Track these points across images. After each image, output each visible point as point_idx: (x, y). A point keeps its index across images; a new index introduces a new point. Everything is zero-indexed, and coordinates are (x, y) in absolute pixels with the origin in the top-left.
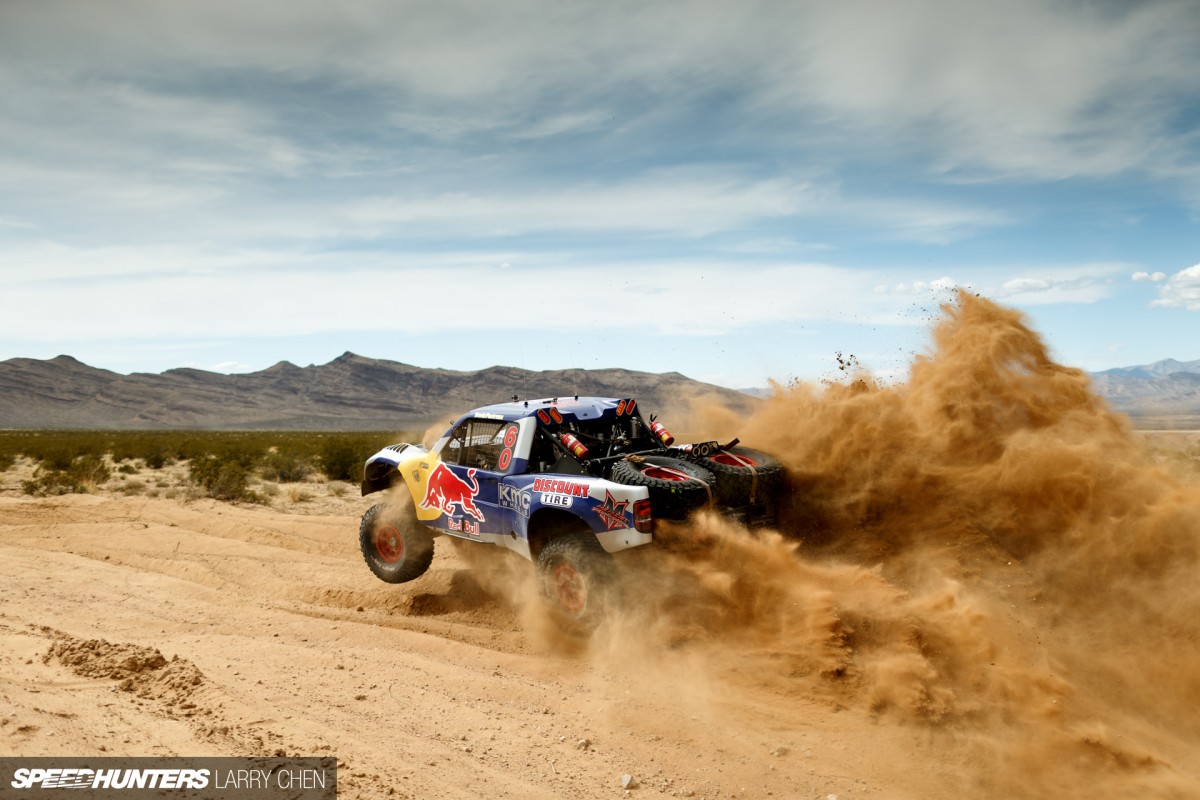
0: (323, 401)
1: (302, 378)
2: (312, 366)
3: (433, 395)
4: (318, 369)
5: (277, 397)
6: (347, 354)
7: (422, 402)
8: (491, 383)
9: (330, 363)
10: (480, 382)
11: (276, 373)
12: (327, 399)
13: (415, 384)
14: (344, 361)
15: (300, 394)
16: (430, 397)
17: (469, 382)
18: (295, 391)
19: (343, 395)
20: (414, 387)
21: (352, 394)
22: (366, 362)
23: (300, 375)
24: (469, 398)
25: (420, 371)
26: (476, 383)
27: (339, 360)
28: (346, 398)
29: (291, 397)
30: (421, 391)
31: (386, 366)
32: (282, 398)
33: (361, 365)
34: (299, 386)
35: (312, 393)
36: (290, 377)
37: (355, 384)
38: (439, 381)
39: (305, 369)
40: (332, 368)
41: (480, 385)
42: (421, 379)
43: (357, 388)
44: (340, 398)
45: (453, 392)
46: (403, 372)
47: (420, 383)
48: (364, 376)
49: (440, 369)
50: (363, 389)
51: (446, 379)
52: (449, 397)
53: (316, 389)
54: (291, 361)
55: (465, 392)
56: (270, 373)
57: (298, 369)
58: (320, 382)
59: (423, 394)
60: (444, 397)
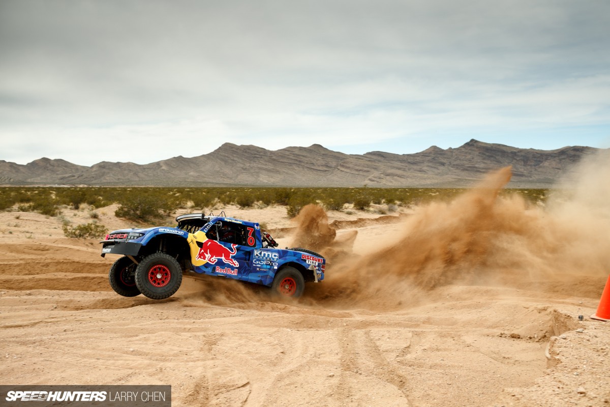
0: (467, 170)
1: (445, 156)
2: (450, 148)
3: (531, 165)
4: (454, 151)
5: (435, 168)
6: (472, 140)
7: (525, 170)
8: (571, 157)
9: (461, 147)
10: (563, 157)
11: (430, 153)
12: (469, 168)
13: (518, 159)
14: (472, 145)
15: (446, 166)
16: (529, 167)
17: (555, 157)
18: (443, 164)
19: (477, 166)
20: (517, 161)
21: (482, 165)
22: (485, 145)
23: (444, 154)
24: (557, 167)
25: (521, 151)
26: (561, 158)
27: (467, 144)
28: (479, 168)
29: (442, 168)
30: (523, 163)
31: (498, 147)
32: (438, 169)
33: (484, 147)
34: (444, 161)
35: (454, 165)
36: (439, 156)
37: (484, 159)
38: (534, 156)
39: (447, 150)
40: (463, 150)
41: (564, 159)
42: (522, 156)
43: (485, 161)
44: (476, 167)
45: (546, 164)
46: (509, 152)
47: (521, 158)
48: (487, 154)
49: (531, 149)
50: (489, 162)
51: (539, 155)
52: (544, 167)
53: (455, 163)
54: (439, 146)
55: (554, 163)
56: (426, 153)
57: (443, 150)
58: (457, 159)
59: (524, 166)
60: (541, 167)
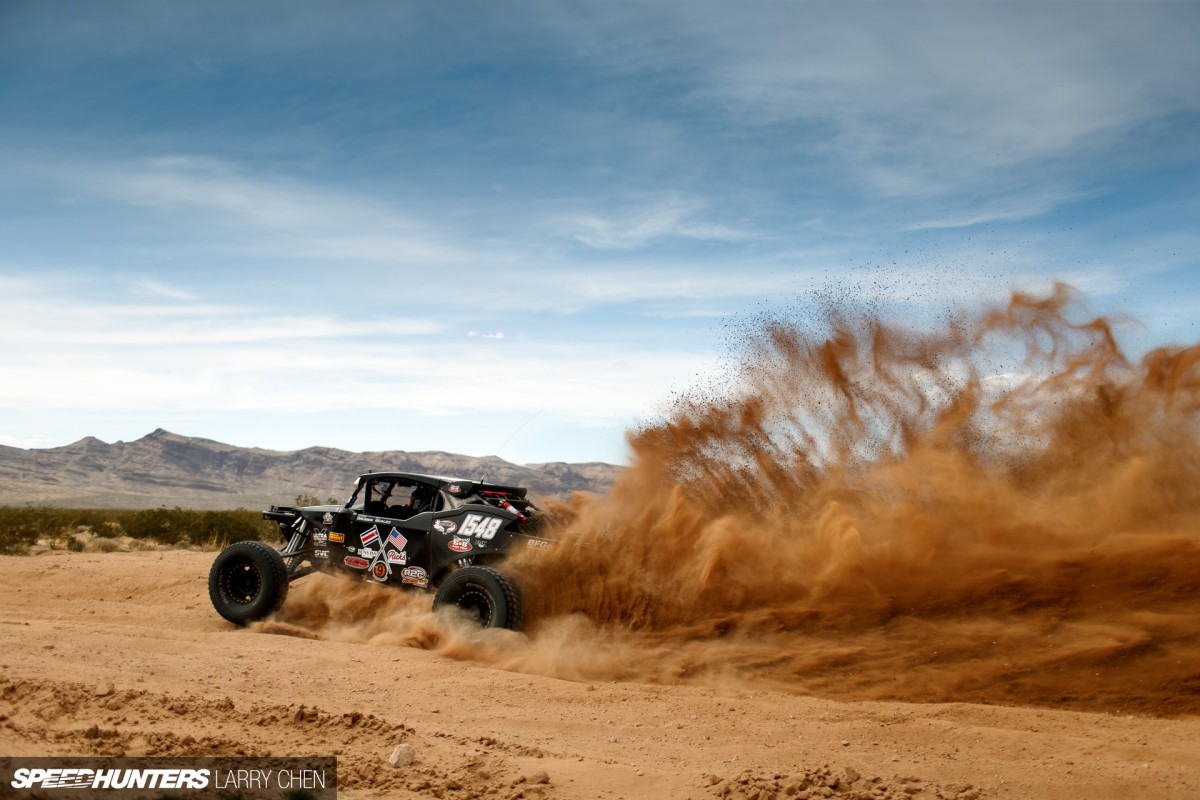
0: (131, 479)
1: (109, 455)
2: (120, 442)
3: (248, 474)
4: (127, 446)
5: (80, 474)
6: (159, 431)
7: (237, 481)
8: (309, 463)
9: (140, 440)
10: (297, 462)
11: (80, 449)
12: (134, 477)
13: (229, 463)
14: (155, 438)
15: (105, 472)
16: (245, 477)
17: (286, 462)
18: (100, 468)
19: (152, 473)
20: (229, 466)
21: (162, 472)
22: (178, 440)
23: (107, 452)
24: (285, 477)
25: (236, 450)
26: (294, 464)
27: (150, 437)
28: (155, 477)
29: (95, 475)
30: (236, 470)
31: (200, 444)
32: (85, 475)
33: (173, 443)
34: (102, 462)
35: (119, 470)
36: (96, 453)
37: (166, 462)
38: (256, 460)
39: (113, 445)
40: (141, 445)
41: (298, 466)
42: (236, 458)
43: (167, 465)
44: (150, 476)
45: (269, 472)
46: (218, 451)
47: (235, 462)
48: (176, 454)
49: (257, 448)
50: (174, 467)
51: (263, 459)
52: (266, 477)
53: (122, 467)
54: (98, 437)
55: (282, 472)
56: (74, 449)
57: (107, 445)
58: (128, 460)
59: (237, 474)
60: (260, 477)
